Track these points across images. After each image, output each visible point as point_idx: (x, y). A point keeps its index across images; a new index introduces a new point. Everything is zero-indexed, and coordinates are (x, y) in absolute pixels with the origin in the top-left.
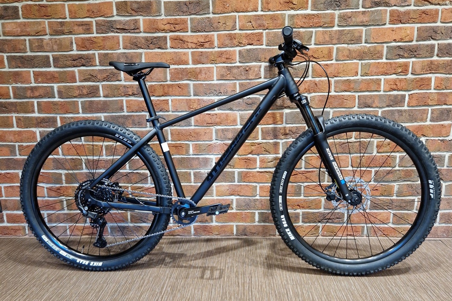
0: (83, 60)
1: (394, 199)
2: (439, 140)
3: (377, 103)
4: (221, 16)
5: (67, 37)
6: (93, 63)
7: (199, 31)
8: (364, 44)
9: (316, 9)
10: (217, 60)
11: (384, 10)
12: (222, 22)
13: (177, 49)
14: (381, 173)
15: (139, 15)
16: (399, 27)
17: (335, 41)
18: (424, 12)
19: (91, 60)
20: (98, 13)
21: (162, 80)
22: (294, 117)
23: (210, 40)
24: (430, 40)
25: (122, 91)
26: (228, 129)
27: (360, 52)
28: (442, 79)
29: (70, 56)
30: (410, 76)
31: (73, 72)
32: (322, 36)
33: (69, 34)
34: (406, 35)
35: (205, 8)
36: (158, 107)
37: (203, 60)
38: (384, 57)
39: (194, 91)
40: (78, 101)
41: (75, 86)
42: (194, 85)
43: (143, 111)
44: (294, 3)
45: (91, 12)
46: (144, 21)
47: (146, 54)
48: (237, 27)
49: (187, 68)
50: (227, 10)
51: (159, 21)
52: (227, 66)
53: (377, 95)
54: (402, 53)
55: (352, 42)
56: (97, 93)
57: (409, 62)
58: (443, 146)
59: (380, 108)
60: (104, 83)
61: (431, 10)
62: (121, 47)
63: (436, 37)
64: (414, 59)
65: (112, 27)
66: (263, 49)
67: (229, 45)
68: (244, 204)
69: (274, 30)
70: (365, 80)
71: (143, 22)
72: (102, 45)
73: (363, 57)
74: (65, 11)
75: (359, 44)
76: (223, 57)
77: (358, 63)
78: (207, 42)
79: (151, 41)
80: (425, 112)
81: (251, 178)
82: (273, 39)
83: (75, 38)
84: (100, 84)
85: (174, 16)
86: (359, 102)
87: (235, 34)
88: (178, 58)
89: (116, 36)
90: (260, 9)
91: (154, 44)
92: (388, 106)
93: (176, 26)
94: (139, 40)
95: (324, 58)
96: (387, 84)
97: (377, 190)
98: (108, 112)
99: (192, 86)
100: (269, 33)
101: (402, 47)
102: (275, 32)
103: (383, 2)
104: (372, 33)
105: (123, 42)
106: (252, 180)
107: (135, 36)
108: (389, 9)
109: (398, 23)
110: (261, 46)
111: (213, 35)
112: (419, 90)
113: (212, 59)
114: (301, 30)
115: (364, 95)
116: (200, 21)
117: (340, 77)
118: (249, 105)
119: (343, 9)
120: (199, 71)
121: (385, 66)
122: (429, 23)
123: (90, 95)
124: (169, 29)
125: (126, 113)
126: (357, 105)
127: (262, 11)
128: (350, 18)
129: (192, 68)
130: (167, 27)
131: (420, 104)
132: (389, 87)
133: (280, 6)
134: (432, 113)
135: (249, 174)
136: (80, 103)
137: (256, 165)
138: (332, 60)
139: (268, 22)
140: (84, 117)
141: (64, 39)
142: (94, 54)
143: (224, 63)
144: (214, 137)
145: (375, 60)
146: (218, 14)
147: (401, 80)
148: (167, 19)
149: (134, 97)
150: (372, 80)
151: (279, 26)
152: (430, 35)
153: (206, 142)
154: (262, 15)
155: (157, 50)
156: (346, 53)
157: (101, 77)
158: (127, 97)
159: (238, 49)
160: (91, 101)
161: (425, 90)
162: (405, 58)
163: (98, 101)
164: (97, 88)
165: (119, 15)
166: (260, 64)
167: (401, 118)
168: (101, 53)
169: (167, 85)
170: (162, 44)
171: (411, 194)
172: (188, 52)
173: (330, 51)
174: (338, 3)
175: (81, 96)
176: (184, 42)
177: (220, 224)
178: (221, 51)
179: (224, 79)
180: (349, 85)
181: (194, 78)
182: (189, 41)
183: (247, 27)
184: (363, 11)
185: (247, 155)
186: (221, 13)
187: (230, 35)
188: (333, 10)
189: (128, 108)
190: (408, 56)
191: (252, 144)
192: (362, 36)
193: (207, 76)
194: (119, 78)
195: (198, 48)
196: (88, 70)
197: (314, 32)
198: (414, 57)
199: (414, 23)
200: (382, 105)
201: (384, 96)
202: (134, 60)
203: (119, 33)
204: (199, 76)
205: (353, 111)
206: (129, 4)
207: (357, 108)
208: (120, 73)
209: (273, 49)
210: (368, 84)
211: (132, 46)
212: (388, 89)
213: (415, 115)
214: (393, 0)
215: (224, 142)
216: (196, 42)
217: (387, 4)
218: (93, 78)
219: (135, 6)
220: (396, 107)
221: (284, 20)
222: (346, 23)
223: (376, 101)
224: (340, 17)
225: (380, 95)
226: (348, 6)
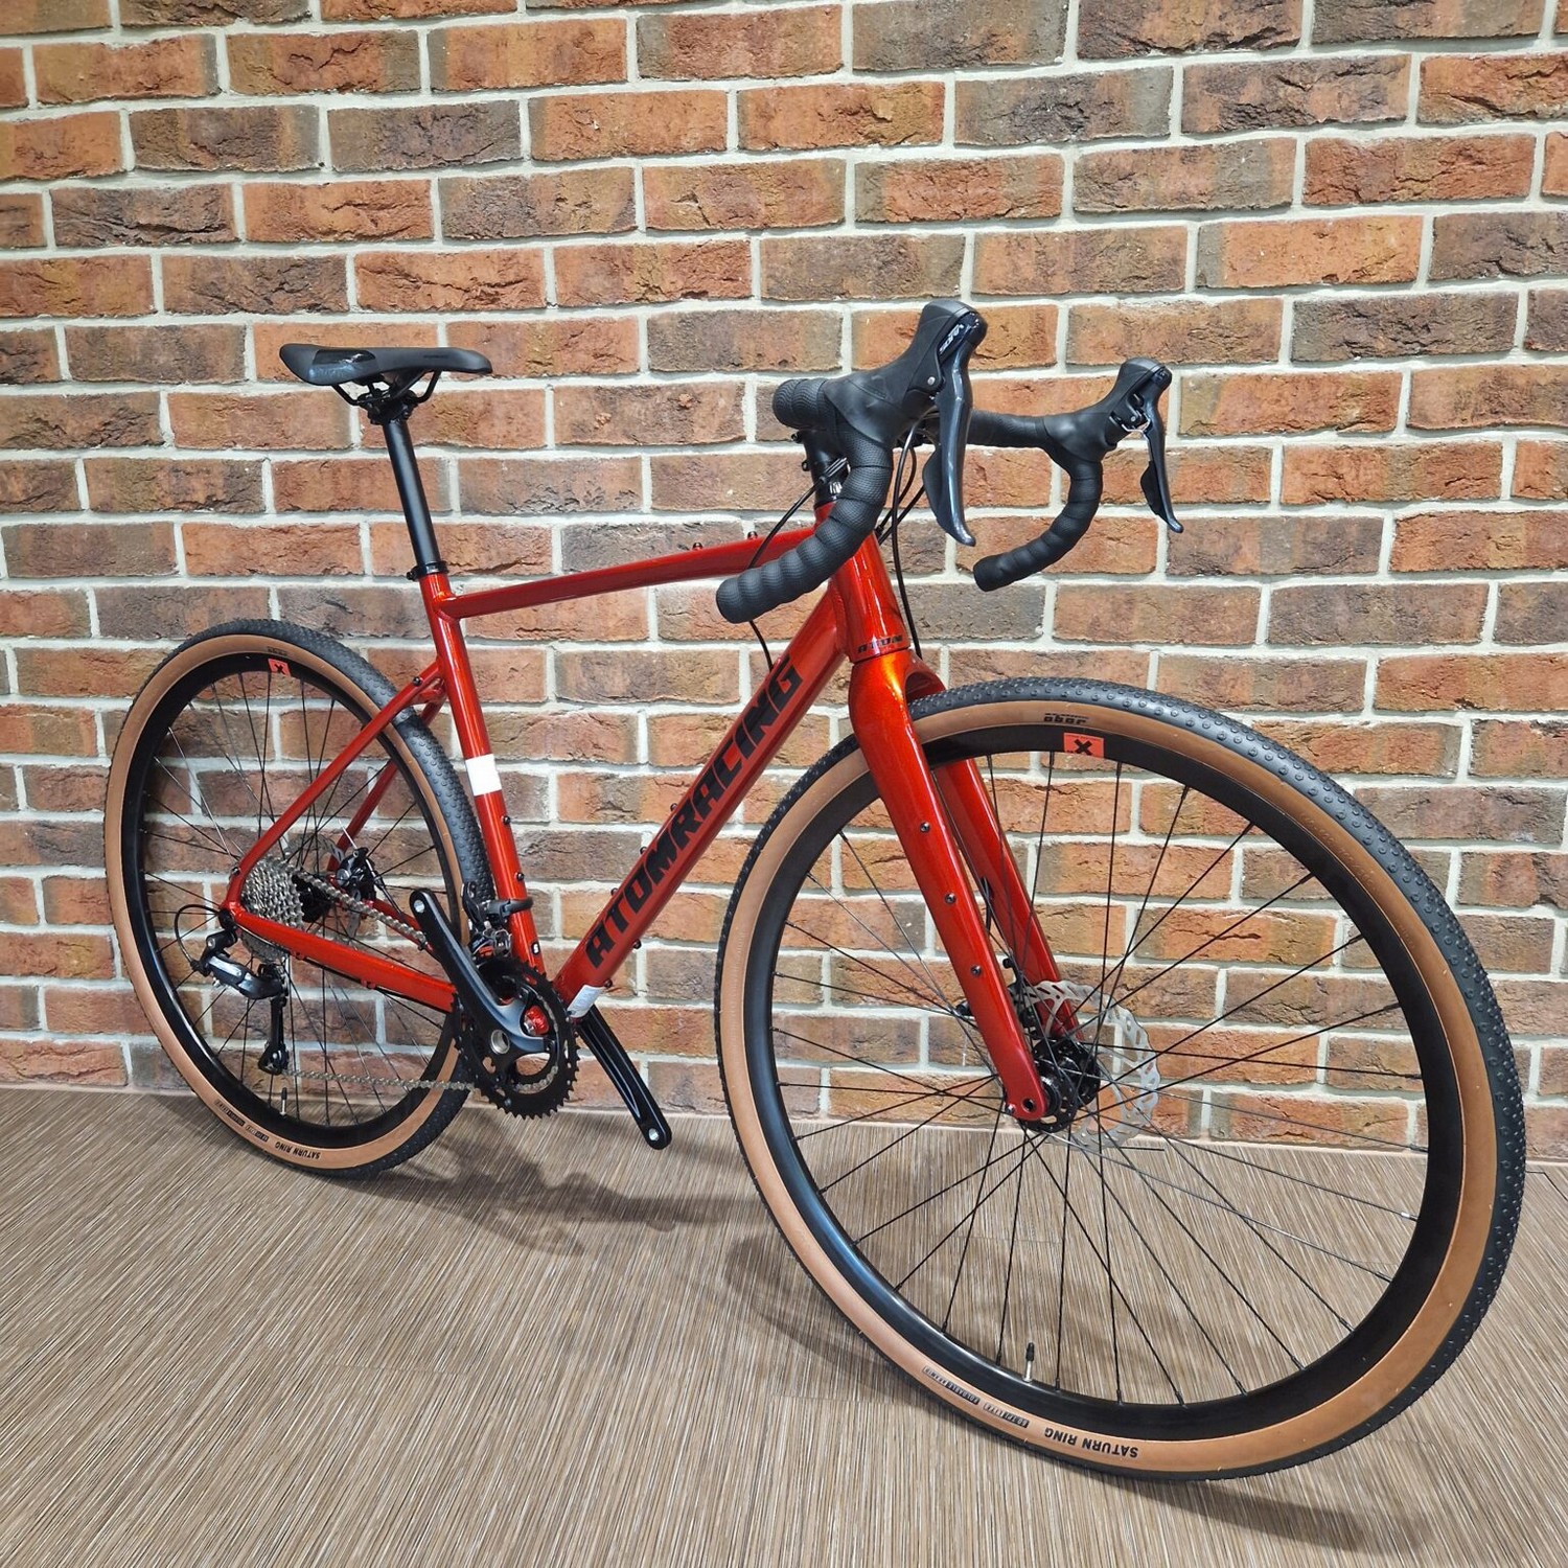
0: (5, 357)
1: (1332, 981)
2: (1536, 724)
3: (1250, 554)
4: (567, 173)
6: (46, 372)
7: (479, 238)
8: (1190, 296)
9: (977, 137)
10: (557, 361)
11: (1279, 141)
12: (573, 197)
13: (387, 312)
14: (1272, 864)
15: (229, 170)
16: (1348, 220)
17: (1060, 282)
18: (1465, 151)
19: (40, 358)
20: (61, 161)
21: (329, 444)
23: (523, 274)
24: (1495, 279)
25: (166, 487)
26: (608, 655)
27: (1172, 330)
28: (1549, 454)
30: (1400, 438)
32: (1005, 259)
34: (1382, 255)
35: (502, 139)
36: (316, 558)
38: (1284, 354)
39: (465, 492)
42: (463, 465)
44: (880, 114)
45: (32, 155)
46: (250, 193)
47: (261, 332)
48: (640, 219)
50: (594, 147)
51: (307, 194)
52: (598, 389)
53: (1252, 520)
54: (1362, 337)
55: (1140, 286)
56: (65, 497)
57: (1398, 377)
58: (1556, 754)
59: (1264, 577)
60: (93, 453)
61: (1497, 140)
62: (159, 302)
63: (1522, 261)
64: (1419, 364)
65: (119, 221)
66: (751, 314)
67: (607, 298)
68: (680, 977)
69: (797, 235)
70: (1198, 452)
71: (246, 198)
72: (79, 294)
73: (1188, 352)
75: (1168, 292)
76: (581, 346)
78: (511, 283)
79: (280, 278)
80: (1473, 600)
82: (790, 270)
84: (78, 459)
85: (370, 171)
86: (1169, 550)
87: (630, 249)
89: (135, 258)
90: (732, 140)
91: (292, 291)
92: (1301, 571)
93: (382, 213)
94: (229, 276)
95: (1012, 356)
96: (1298, 473)
97: (1256, 937)
98: (113, 577)
99: (453, 473)
100: (775, 245)
101: (1362, 311)
102: (800, 240)
103: (1275, 107)
104: (1229, 247)
105: (164, 282)
106: (713, 874)
107: (215, 260)
108: (1302, 138)
109: (1346, 200)
110: (743, 302)
111: (537, 254)
112: (1442, 501)
113: (533, 356)
114: (916, 232)
115: (1193, 522)
116: (478, 195)
119: (1096, 140)
120: (481, 408)
121: (1287, 391)
122: (1488, 199)
123: (39, 504)
124: (353, 226)
125: (184, 581)
126: (1162, 563)
127: (742, 148)
128: (1129, 177)
129: (453, 394)
130: (342, 219)
131: (1447, 562)
132: (1307, 485)
133: (821, 127)
134: (1504, 604)
138: (1049, 366)
139: (769, 200)
140: (15, 594)
142: (50, 333)
143: (586, 373)
144: (550, 688)
145: (1243, 364)
146: (558, 163)
147: (1358, 457)
148: (345, 185)
149: (216, 512)
150: (1230, 453)
151: (815, 218)
152: (1491, 253)
153: (517, 708)
154: (744, 169)
155: (305, 317)
156: (1112, 334)
157: (81, 427)
158: (187, 511)
159: (643, 314)
160: (42, 529)
161: (1472, 500)
162: (1379, 356)
163: (69, 526)
164: (65, 474)
165: (146, 169)
166: (735, 378)
167: (1361, 623)
168: (77, 330)
169: (351, 464)
170: (325, 293)
172: (434, 327)
173: (1041, 326)
174: (1074, 113)
175: (2, 506)
176: (415, 282)
178: (570, 322)
179: (588, 444)
181: (461, 438)
182: (436, 279)
183: (678, 221)
184: (1186, 149)
186: (566, 159)
187: (607, 254)
188: (1050, 142)
189: (194, 560)
190: (1394, 346)
192: (1183, 260)
193: (514, 427)
194: (153, 435)
195: (473, 310)
196: (28, 398)
197: (970, 241)
198: (1420, 353)
199: (1421, 201)
200: (1272, 566)
201: (1283, 527)
202: (211, 358)
203: (148, 244)
204: (483, 427)
205: (1144, 591)
206: (184, 123)
207: (1163, 576)
208: (154, 414)
209: (793, 315)
210: (1211, 471)
211: (202, 300)
212: (1301, 496)
213: (1425, 611)
214: (1321, 99)
215: (594, 710)
216: (467, 284)
217: (1294, 117)
218: (49, 433)
219: (209, 130)
220: (1340, 574)
221: (839, 187)
222: (1108, 200)
223: (1245, 549)
224: (1084, 173)
225: (1265, 520)
226: (1117, 127)
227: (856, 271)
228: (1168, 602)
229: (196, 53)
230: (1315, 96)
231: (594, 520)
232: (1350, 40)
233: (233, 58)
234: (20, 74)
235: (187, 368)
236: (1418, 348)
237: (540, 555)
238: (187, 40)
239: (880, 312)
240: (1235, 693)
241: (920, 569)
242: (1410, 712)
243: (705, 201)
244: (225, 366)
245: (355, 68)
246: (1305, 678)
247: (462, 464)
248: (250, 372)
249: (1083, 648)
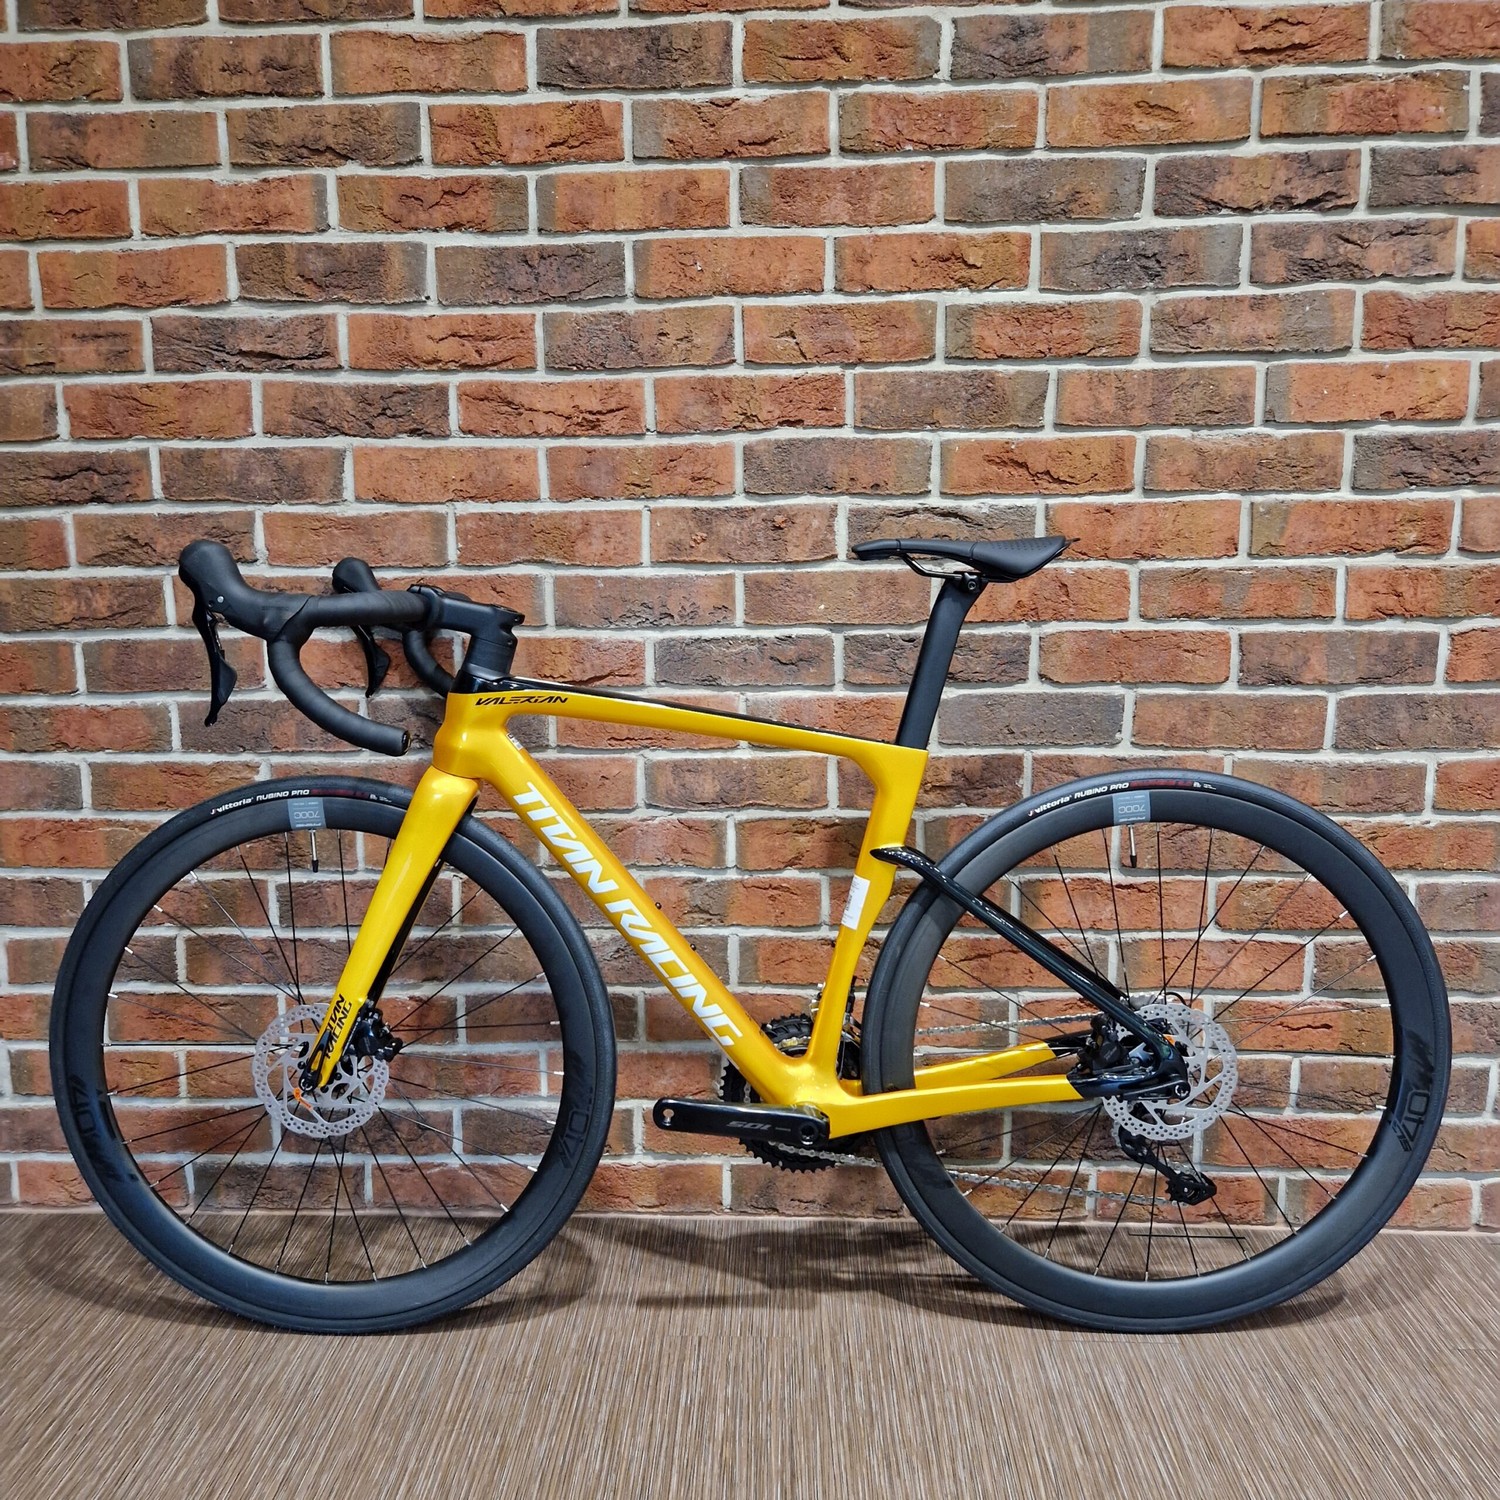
0: (96, 477)
3: (1318, 666)
4: (669, 310)
5: (32, 386)
6: (139, 491)
7: (582, 369)
8: (1258, 429)
9: (1061, 284)
10: (655, 484)
11: (1340, 292)
12: (675, 332)
13: (488, 437)
14: (1341, 957)
15: (334, 301)
16: (1403, 363)
17: (1139, 415)
19: (132, 478)
20: (164, 290)
21: (426, 561)
22: (972, 719)
23: (625, 403)
26: (699, 763)
27: (1243, 460)
29: (43, 460)
30: (1452, 559)
31: (56, 525)
32: (1087, 394)
33: (41, 374)
34: (1435, 395)
35: (607, 278)
37: (594, 482)
38: (1346, 483)
39: (560, 607)
40: (70, 646)
41: (59, 581)
42: (559, 582)
43: (343, 684)
44: (971, 261)
45: (135, 283)
46: (354, 323)
47: (361, 455)
48: (738, 353)
49: (530, 515)
50: (696, 286)
51: (413, 325)
52: (696, 510)
53: (1319, 634)
54: (1417, 468)
55: (1213, 419)
56: (152, 613)
57: (1450, 505)
59: (1331, 687)
62: (257, 426)
64: (1468, 493)
65: (221, 347)
66: (845, 442)
67: (705, 425)
69: (890, 369)
70: (1268, 571)
71: (351, 328)
72: (176, 417)
73: (1258, 480)
74: (26, 281)
75: (1240, 426)
76: (680, 470)
77: (1237, 505)
78: (612, 411)
79: (383, 404)
81: (797, 965)
82: (884, 402)
83: (66, 388)
84: (167, 577)
85: (479, 305)
86: (1242, 662)
87: (729, 380)
88: (492, 471)
89: (236, 383)
90: (829, 282)
91: (394, 417)
92: (1364, 681)
93: (486, 344)
94: (331, 401)
95: (1093, 482)
96: (1361, 592)
97: (1327, 1026)
98: (198, 691)
99: (548, 589)
100: (869, 379)
101: (1417, 444)
102: (893, 374)
103: (1336, 262)
104: (1295, 385)
105: (264, 407)
106: (799, 976)
107: (318, 386)
108: (1360, 289)
109: (1400, 346)
110: (837, 430)
111: (639, 384)
112: (1493, 617)
113: (631, 479)
114: (1000, 368)
115: (1264, 635)
116: (581, 327)
117: (1164, 558)
118: (786, 668)
119: (1172, 288)
120: (579, 527)
121: (1350, 516)
123: (122, 621)
124: (457, 356)
125: (270, 696)
126: (1234, 673)
127: (838, 290)
128: (1201, 321)
129: (552, 515)
130: (448, 349)
132: (1370, 603)
133: (914, 272)
135: (788, 952)
136: (78, 651)
137: (817, 914)
138: (1127, 491)
139: (864, 338)
140: (93, 708)
141: (21, 390)
142: (144, 455)
143: (684, 495)
144: (640, 795)
145: (1309, 492)
146: (660, 300)
147: (1416, 577)
148: (450, 317)
150: (1297, 572)
151: (907, 354)
153: (606, 816)
154: (840, 309)
155: (405, 442)
156: (1187, 463)
157: (171, 545)
159: (740, 440)
160: (126, 644)
162: (1433, 486)
163: (154, 642)
164: (153, 591)
165: (250, 300)
166: (829, 501)
167: (1421, 729)
168: (172, 452)
169: (447, 581)
170: (428, 418)
171: (1470, 1047)
172: (535, 451)
173: (1121, 454)
174: (1151, 263)
175: (85, 622)
176: (518, 408)
177: (663, 1162)
178: (669, 447)
179: (684, 562)
180: (1203, 593)
181: (558, 556)
182: (538, 406)
183: (777, 355)
184: (1254, 298)
185: (779, 870)
186: (669, 297)
187: (707, 386)
188: (1129, 289)
190: (1446, 477)
191: (799, 827)
192: (1253, 397)
193: (611, 545)
194: (246, 553)
195: (574, 436)
196: (118, 517)
197: (1053, 377)
198: (1470, 483)
199: (1468, 348)
200: (1339, 677)
201: (1348, 640)
202: (310, 479)
203: (248, 370)
204: (580, 545)
205: (1218, 699)
206: (291, 256)
207: (1236, 685)
208: (249, 532)
209: (886, 442)
210: (1281, 589)
211: (303, 424)
212: (1364, 613)
213: (1479, 718)
214: (1377, 256)
215: (683, 816)
216: (568, 411)
217: (1353, 271)
218: (138, 551)
219: (317, 264)
220: (1401, 684)
221: (931, 327)
222: (1183, 342)
223: (1313, 661)
224: (1161, 317)
225: (1331, 634)
226: (1191, 276)
227: (945, 403)
228: (1241, 710)
229: (307, 192)
230: (1372, 253)
231: (687, 634)
232: (1403, 205)
233: (343, 198)
234: (125, 206)
235: (285, 489)
236: (1469, 479)
237: (634, 667)
238: (298, 179)
239: (969, 440)
240: (1306, 795)
241: (1005, 678)
242: (1468, 812)
243: (803, 338)
244: (323, 489)
245: (464, 210)
246: (1371, 780)
247: (558, 580)
248: (349, 493)
249: (1160, 753)
